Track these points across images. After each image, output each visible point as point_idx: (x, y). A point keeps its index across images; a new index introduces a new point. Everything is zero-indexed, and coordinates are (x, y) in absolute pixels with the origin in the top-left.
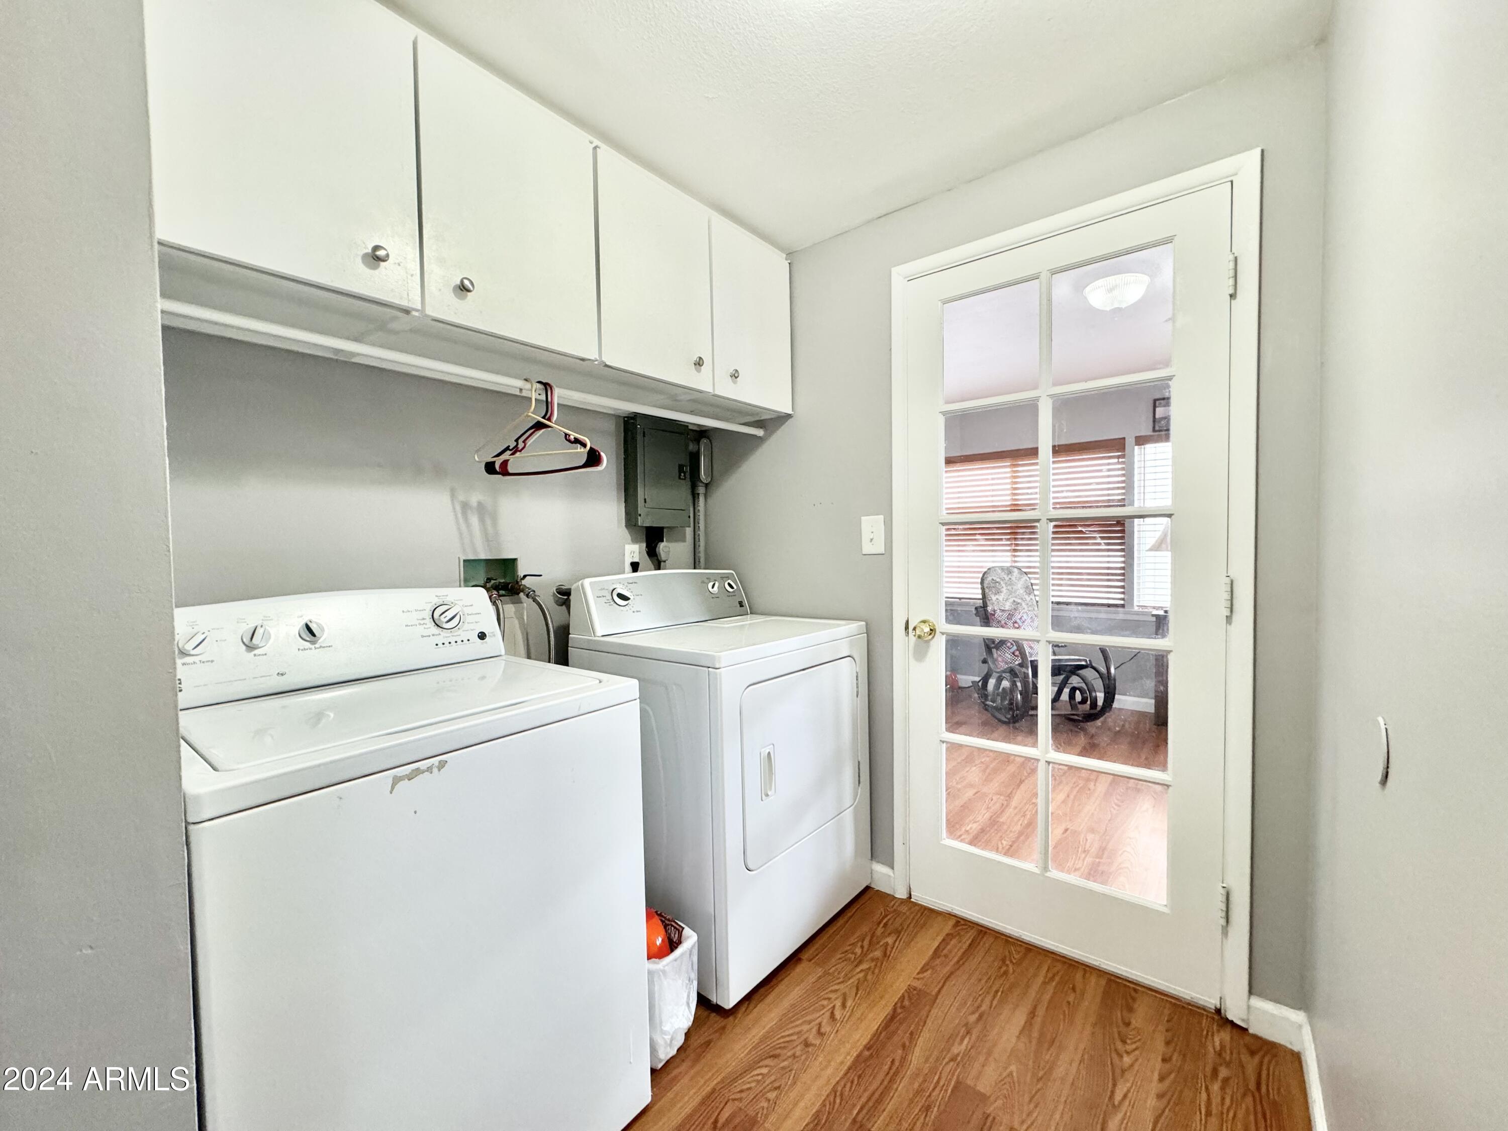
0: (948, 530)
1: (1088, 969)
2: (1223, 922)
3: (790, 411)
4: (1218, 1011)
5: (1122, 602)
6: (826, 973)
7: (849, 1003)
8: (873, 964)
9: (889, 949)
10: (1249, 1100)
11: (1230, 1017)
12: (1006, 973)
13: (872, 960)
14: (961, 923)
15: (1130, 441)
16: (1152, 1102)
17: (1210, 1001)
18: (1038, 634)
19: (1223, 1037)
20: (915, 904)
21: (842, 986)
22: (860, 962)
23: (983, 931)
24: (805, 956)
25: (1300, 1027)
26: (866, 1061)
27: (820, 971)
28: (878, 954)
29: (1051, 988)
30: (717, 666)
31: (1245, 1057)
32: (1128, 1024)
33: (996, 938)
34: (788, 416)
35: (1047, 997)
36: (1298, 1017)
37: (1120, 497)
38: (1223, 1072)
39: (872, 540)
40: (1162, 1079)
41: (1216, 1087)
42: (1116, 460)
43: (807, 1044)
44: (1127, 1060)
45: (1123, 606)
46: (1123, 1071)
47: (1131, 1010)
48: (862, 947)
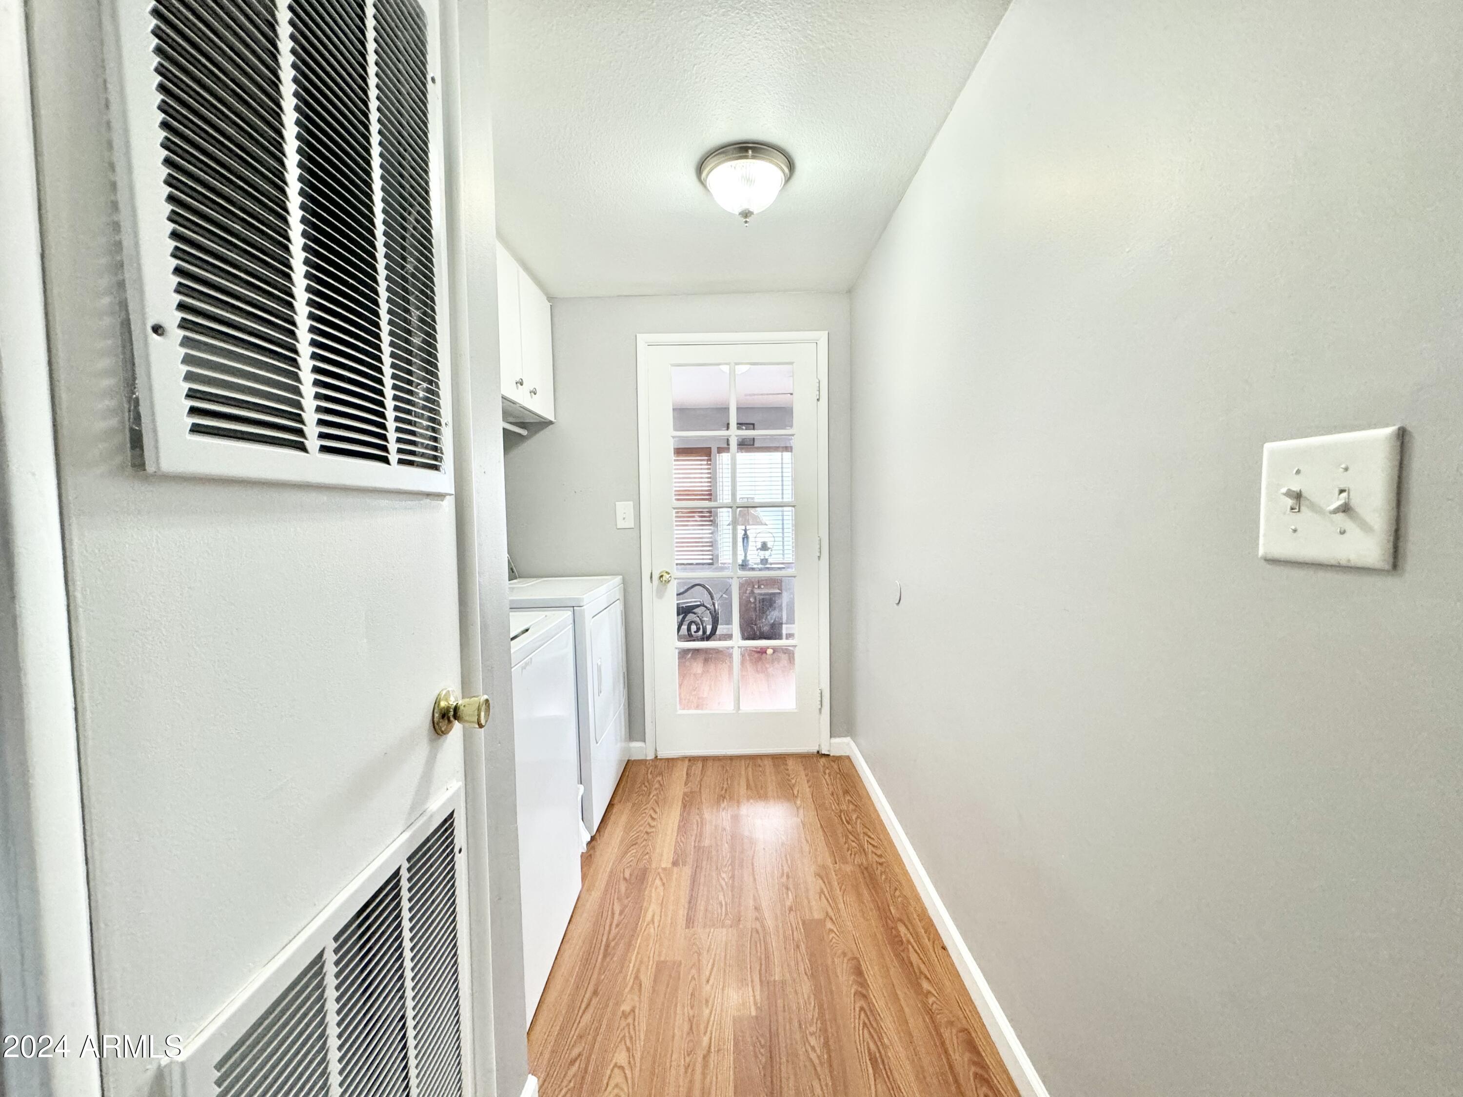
0: (677, 513)
1: (761, 757)
2: (820, 707)
3: (553, 419)
4: (818, 752)
5: (711, 561)
6: (634, 804)
7: (658, 810)
8: (658, 791)
9: (661, 782)
10: (838, 776)
11: (823, 753)
12: (727, 770)
13: (656, 789)
14: (692, 759)
15: (714, 450)
16: (808, 790)
17: (814, 749)
18: (732, 574)
19: (823, 761)
20: (661, 759)
21: (648, 806)
22: (650, 793)
23: (705, 759)
24: (616, 801)
25: (848, 744)
26: (684, 826)
27: (630, 805)
28: (657, 786)
29: (750, 769)
30: (581, 605)
31: (833, 764)
32: (788, 770)
33: (713, 760)
34: (551, 423)
35: (750, 774)
36: (848, 740)
37: (707, 488)
38: (827, 771)
39: (624, 519)
40: (808, 781)
41: (827, 777)
42: (705, 463)
43: (647, 833)
44: (793, 781)
45: (711, 564)
46: (793, 786)
47: (786, 765)
48: (646, 786)
